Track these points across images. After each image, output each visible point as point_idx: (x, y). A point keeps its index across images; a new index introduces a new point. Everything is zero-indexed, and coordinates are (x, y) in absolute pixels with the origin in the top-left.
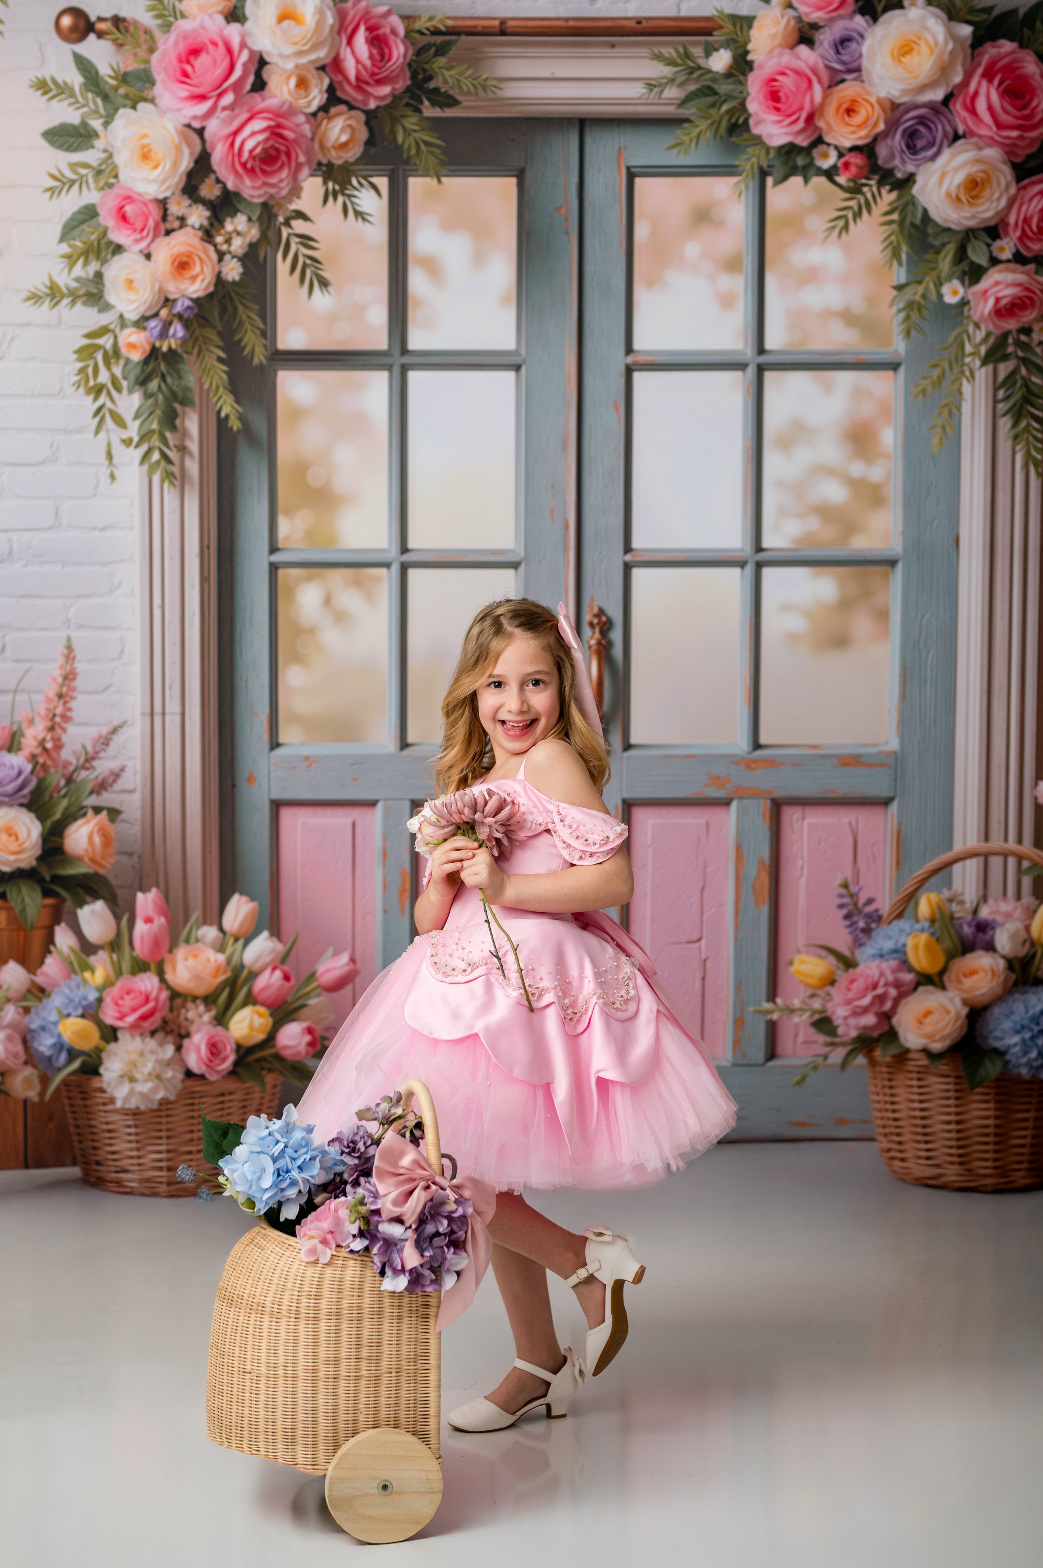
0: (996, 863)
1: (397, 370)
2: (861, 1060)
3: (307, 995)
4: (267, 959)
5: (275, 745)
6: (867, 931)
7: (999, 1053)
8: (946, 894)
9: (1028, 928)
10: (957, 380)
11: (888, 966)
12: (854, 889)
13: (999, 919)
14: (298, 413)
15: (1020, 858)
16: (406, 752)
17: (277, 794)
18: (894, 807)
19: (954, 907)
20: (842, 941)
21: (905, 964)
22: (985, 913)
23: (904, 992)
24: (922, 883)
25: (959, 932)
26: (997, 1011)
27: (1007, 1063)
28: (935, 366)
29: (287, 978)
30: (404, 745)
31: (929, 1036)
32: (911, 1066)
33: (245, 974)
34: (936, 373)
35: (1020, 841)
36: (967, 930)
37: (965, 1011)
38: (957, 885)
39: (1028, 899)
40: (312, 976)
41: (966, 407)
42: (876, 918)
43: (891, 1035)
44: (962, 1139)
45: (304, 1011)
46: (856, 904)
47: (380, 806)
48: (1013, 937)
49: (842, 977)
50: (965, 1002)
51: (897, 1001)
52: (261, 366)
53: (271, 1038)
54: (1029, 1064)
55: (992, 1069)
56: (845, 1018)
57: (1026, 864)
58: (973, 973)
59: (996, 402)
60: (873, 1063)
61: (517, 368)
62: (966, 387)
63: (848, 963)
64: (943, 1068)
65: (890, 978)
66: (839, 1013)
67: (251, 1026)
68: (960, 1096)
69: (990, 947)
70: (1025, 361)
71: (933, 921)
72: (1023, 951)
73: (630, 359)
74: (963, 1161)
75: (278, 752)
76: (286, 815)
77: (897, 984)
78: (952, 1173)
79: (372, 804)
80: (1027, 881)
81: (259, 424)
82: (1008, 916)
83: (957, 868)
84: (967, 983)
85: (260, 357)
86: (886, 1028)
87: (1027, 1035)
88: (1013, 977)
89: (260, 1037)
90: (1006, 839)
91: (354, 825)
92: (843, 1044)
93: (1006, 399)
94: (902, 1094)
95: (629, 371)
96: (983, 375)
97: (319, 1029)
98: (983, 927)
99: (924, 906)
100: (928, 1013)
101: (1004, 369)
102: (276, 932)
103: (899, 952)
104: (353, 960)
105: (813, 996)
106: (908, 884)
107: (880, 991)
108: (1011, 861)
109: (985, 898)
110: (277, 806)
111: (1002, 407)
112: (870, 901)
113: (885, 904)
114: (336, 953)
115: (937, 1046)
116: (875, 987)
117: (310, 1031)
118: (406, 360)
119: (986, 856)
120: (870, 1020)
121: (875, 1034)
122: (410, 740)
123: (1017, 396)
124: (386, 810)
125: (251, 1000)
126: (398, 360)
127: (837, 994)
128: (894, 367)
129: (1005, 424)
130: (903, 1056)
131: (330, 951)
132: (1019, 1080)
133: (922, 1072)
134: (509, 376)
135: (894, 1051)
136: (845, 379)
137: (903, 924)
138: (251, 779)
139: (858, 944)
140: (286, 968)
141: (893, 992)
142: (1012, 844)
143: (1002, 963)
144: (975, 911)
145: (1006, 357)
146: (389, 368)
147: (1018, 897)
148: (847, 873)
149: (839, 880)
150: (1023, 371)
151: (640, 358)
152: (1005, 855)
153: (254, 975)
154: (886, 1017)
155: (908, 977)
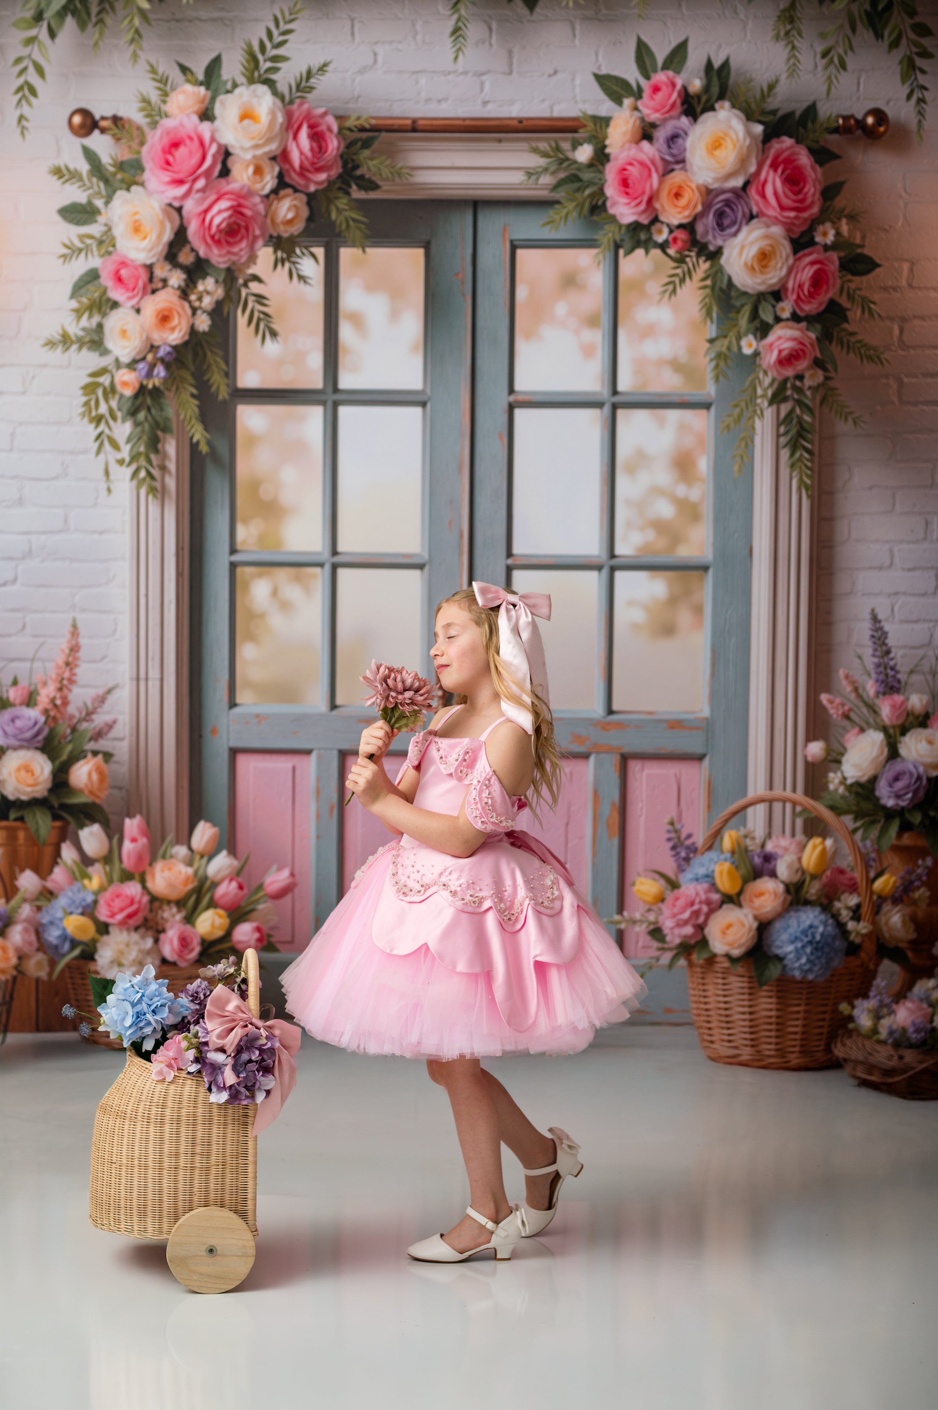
0: (777, 806)
1: (330, 405)
2: (682, 962)
3: (257, 902)
4: (226, 872)
5: (233, 704)
6: (687, 860)
7: (780, 959)
8: (743, 831)
9: (800, 859)
10: (751, 418)
11: (702, 887)
12: (678, 826)
13: (780, 852)
14: (253, 440)
15: (794, 804)
16: (335, 712)
17: (234, 743)
18: (706, 761)
19: (748, 842)
20: (669, 867)
21: (713, 887)
22: (769, 847)
23: (713, 908)
24: (726, 821)
25: (751, 862)
26: (778, 925)
27: (784, 967)
28: (736, 406)
29: (241, 887)
30: (333, 706)
31: (731, 944)
32: (718, 967)
33: (208, 884)
34: (736, 412)
35: (794, 790)
36: (757, 860)
37: (755, 925)
38: (750, 825)
39: (800, 836)
40: (261, 887)
41: (757, 440)
42: (693, 850)
43: (703, 943)
44: (753, 1027)
45: (254, 915)
46: (679, 838)
47: (314, 755)
48: (789, 866)
49: (670, 896)
50: (756, 918)
51: (708, 916)
52: (224, 402)
53: (228, 934)
54: (800, 968)
55: (774, 971)
56: (672, 929)
57: (798, 809)
58: (761, 894)
59: (778, 436)
60: (691, 964)
61: (424, 404)
62: (758, 423)
63: (674, 885)
64: (740, 969)
65: (703, 897)
66: (668, 924)
67: (213, 925)
68: (752, 993)
69: (773, 874)
70: (799, 403)
71: (733, 853)
72: (796, 878)
73: (512, 398)
74: (754, 1044)
75: (236, 710)
76: (242, 760)
77: (708, 902)
78: (746, 1053)
79: (308, 752)
80: (799, 822)
81: (223, 448)
82: (786, 849)
83: (750, 810)
84: (758, 902)
85: (223, 394)
86: (700, 937)
87: (799, 945)
88: (789, 898)
89: (219, 933)
90: (785, 789)
91: (294, 769)
92: (670, 949)
93: (786, 433)
94: (711, 990)
95: (511, 408)
96: (769, 413)
97: (265, 928)
98: (768, 858)
99: (727, 841)
100: (729, 926)
101: (785, 408)
102: (233, 851)
103: (709, 877)
104: (292, 875)
105: (649, 910)
106: (716, 823)
107: (696, 907)
108: (789, 806)
109: (769, 835)
110: (234, 752)
111: (783, 440)
112: (689, 836)
113: (700, 839)
114: (280, 869)
115: (736, 952)
116: (692, 904)
117: (258, 929)
118: (337, 397)
119: (771, 801)
120: (689, 930)
121: (693, 942)
122: (339, 701)
123: (793, 432)
124: (319, 758)
125: (213, 904)
126: (332, 397)
127: (666, 909)
128: (707, 406)
129: (785, 454)
130: (712, 960)
131: (274, 868)
132: (793, 980)
133: (726, 972)
134: (418, 411)
135: (705, 955)
136: (673, 415)
137: (712, 855)
138: (214, 731)
139: (681, 870)
140: (240, 879)
141: (705, 909)
142: (788, 793)
143: (781, 888)
144: (763, 846)
145: (785, 399)
146: (324, 403)
147: (793, 835)
148: (673, 814)
149: (667, 819)
150: (798, 411)
151: (520, 398)
152: (784, 801)
153: (215, 885)
154: (700, 928)
155: (716, 897)
